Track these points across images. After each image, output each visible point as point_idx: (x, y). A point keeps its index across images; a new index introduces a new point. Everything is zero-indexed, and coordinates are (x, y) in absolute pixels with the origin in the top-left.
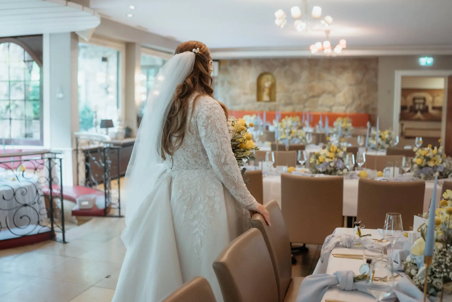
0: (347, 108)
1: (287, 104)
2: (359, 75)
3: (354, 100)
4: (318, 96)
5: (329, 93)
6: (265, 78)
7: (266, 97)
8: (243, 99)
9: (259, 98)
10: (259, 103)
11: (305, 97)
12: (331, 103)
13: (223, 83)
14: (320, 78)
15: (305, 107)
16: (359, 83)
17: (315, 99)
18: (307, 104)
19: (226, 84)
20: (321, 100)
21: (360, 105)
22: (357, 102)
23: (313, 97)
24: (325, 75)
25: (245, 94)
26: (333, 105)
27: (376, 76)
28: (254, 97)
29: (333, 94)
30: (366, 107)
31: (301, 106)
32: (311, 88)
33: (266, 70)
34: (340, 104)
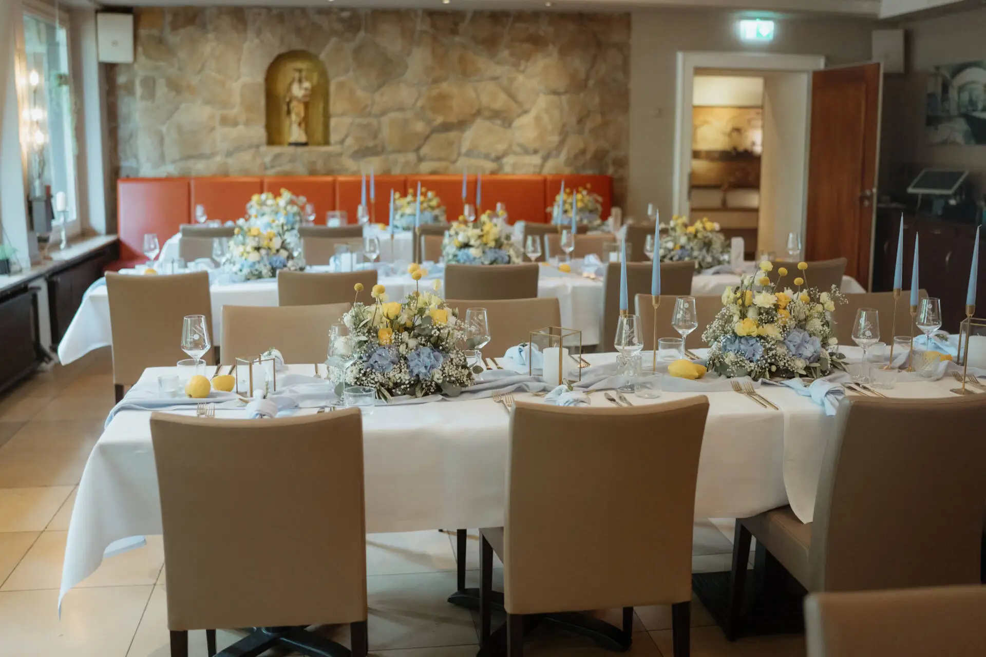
0: (545, 159)
1: (363, 153)
2: (578, 63)
3: (564, 134)
4: (462, 125)
5: (495, 115)
6: (290, 70)
7: (296, 133)
8: (223, 137)
9: (274, 136)
10: (276, 150)
11: (420, 127)
12: (501, 147)
13: (150, 85)
14: (466, 72)
15: (420, 159)
16: (578, 86)
17: (452, 135)
18: (425, 150)
19: (162, 89)
20: (468, 138)
21: (583, 152)
22: (575, 142)
23: (446, 127)
24: (482, 62)
25: (225, 121)
26: (505, 154)
27: (625, 68)
28: (259, 132)
29: (503, 118)
30: (600, 157)
31: (412, 157)
32: (440, 102)
33: (296, 44)
34: (526, 151)
